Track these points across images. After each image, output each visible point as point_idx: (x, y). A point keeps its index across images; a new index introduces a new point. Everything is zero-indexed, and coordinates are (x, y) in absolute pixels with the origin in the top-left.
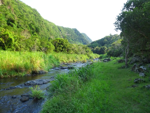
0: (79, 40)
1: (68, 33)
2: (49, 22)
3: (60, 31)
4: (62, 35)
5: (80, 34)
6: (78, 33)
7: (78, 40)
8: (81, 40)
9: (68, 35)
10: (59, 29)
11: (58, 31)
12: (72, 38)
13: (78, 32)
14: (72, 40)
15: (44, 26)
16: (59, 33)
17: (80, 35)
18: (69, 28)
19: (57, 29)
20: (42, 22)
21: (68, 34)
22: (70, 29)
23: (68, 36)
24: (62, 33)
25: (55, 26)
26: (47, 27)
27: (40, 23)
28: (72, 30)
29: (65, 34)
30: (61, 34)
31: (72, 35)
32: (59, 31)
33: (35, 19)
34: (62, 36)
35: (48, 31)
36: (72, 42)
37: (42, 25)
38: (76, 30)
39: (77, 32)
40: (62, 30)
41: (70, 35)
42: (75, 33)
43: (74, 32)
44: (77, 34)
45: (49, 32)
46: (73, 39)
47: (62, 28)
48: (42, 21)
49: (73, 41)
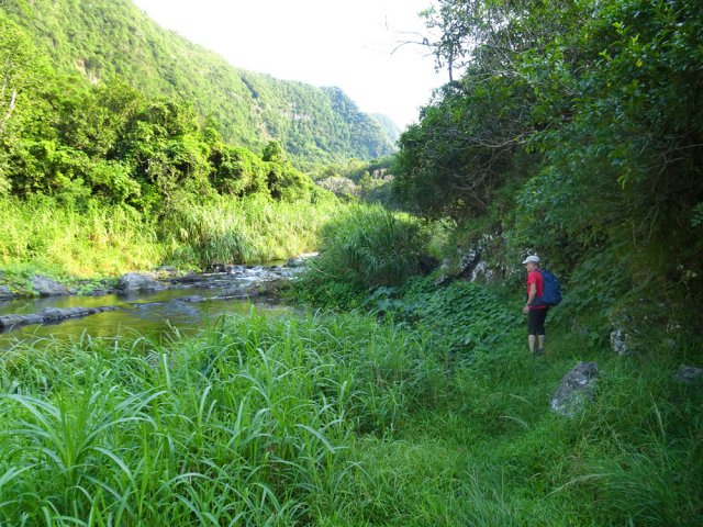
0: (353, 144)
1: (298, 110)
2: (190, 46)
3: (255, 95)
4: (266, 120)
5: (360, 115)
6: (347, 110)
7: (347, 144)
8: (364, 148)
9: (297, 117)
10: (250, 88)
11: (240, 98)
12: (318, 135)
13: (349, 105)
14: (318, 145)
15: (139, 56)
16: (245, 109)
17: (360, 119)
18: (300, 84)
19: (238, 86)
20: (126, 30)
21: (298, 113)
22: (308, 88)
23: (299, 127)
24: (262, 105)
25: (224, 68)
26: (163, 67)
27: (111, 33)
28: (319, 94)
29: (282, 115)
30: (258, 111)
31: (319, 121)
32: (245, 97)
33: (79, 11)
34: (264, 125)
35: (167, 85)
36: (318, 154)
37: (127, 47)
38: (338, 97)
39: (343, 104)
40: (266, 93)
41: (307, 118)
42: (332, 112)
43: (328, 104)
44: (345, 115)
45: (174, 94)
46: (324, 138)
47: (263, 82)
48: (132, 29)
49: (321, 151)
